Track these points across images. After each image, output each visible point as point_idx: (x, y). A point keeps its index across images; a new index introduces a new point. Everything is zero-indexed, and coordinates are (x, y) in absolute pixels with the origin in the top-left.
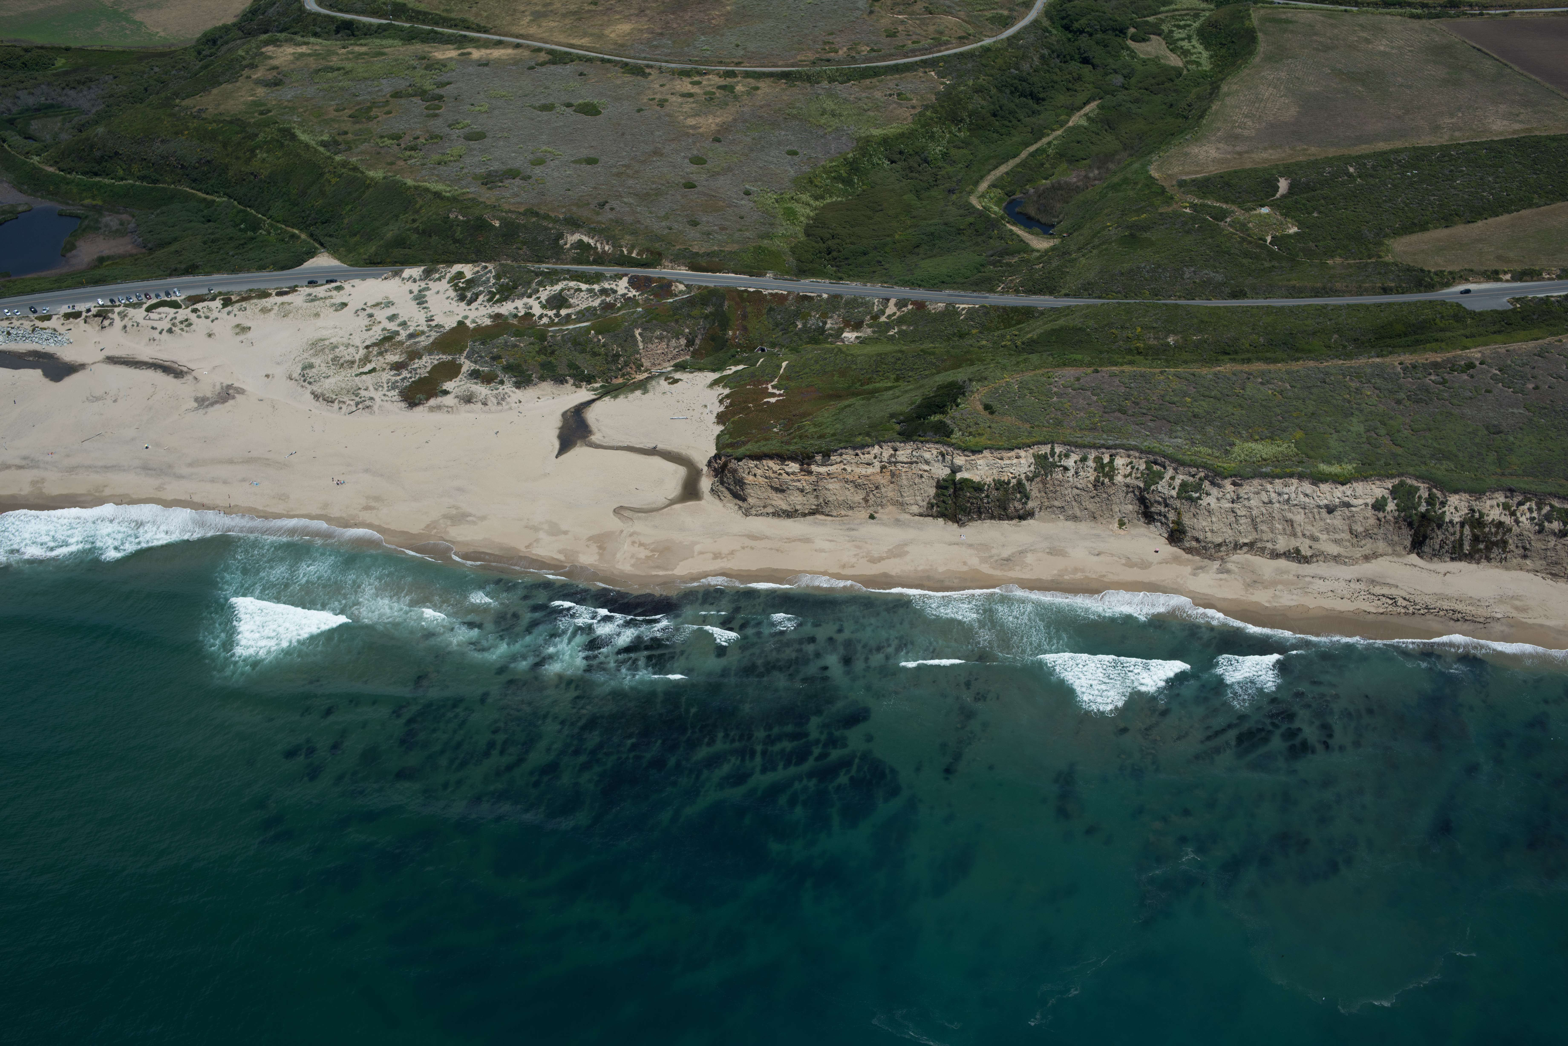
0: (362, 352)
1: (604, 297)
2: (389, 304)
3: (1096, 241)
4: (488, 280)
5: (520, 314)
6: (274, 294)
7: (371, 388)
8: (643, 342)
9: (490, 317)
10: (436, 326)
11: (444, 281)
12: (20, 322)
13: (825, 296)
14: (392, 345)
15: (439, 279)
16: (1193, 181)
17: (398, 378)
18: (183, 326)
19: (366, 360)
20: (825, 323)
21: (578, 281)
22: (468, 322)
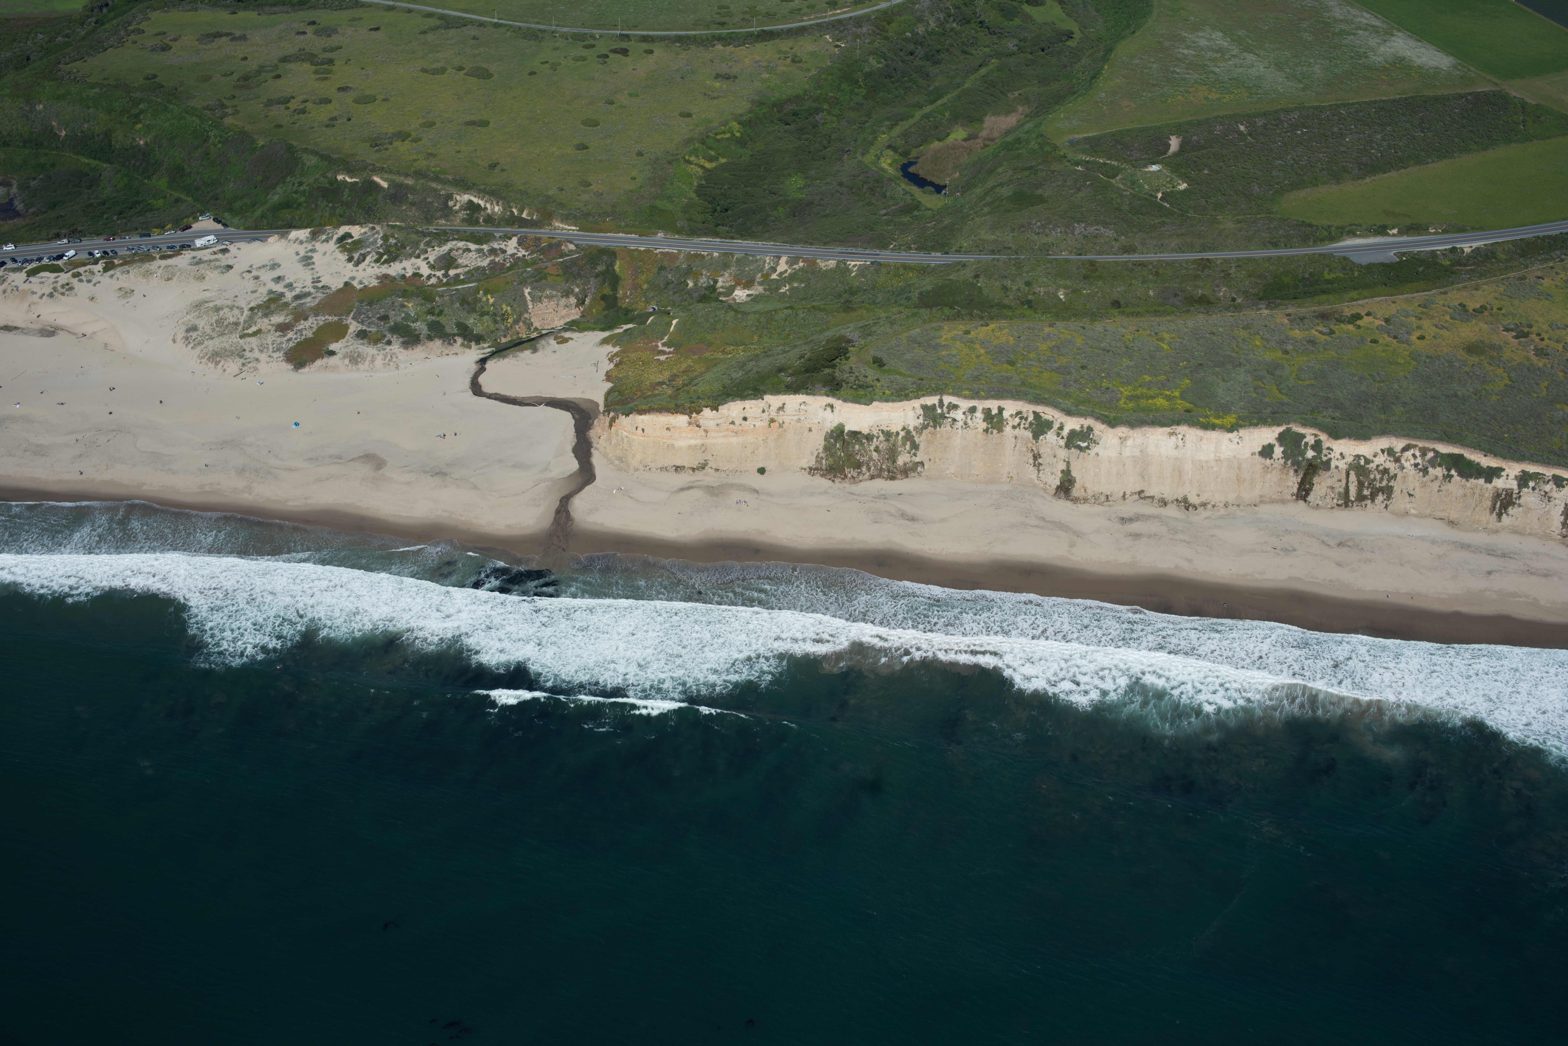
0: (247, 314)
1: (492, 258)
2: (274, 266)
3: (988, 199)
4: (375, 241)
5: (408, 275)
6: (158, 257)
7: (256, 350)
8: (532, 301)
9: (378, 278)
10: (323, 287)
11: (332, 243)
13: (716, 254)
14: (278, 306)
15: (327, 241)
16: (1086, 139)
17: (284, 339)
18: (64, 290)
19: (250, 321)
20: (716, 282)
21: (467, 241)
22: (355, 283)
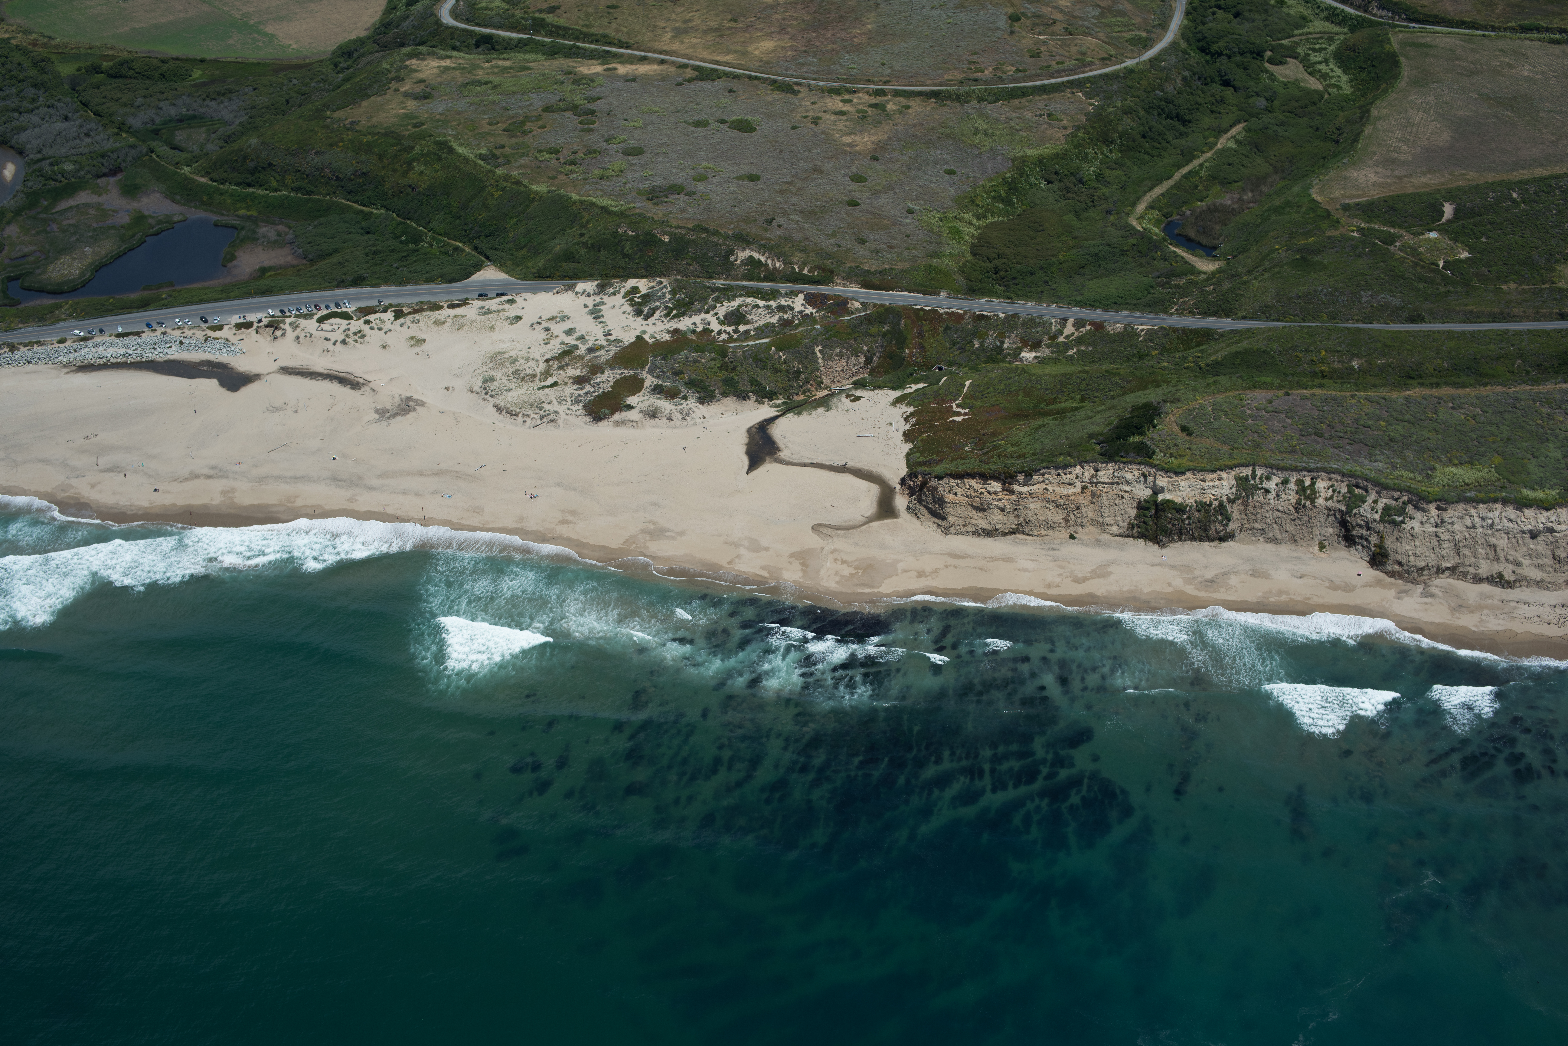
0: (542, 366)
1: (781, 314)
2: (565, 318)
3: (1267, 264)
4: (664, 295)
5: (698, 330)
6: (446, 306)
7: (555, 402)
8: (823, 359)
9: (669, 332)
10: (615, 340)
11: (619, 296)
12: (192, 331)
13: (1002, 315)
14: (572, 359)
15: (614, 294)
16: (1357, 204)
17: (581, 392)
18: (356, 337)
19: (547, 373)
20: (1003, 343)
21: (755, 297)
22: (646, 337)
